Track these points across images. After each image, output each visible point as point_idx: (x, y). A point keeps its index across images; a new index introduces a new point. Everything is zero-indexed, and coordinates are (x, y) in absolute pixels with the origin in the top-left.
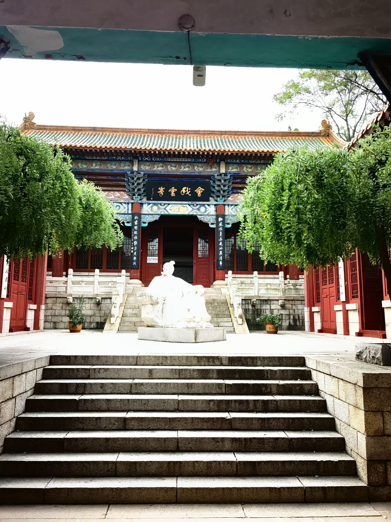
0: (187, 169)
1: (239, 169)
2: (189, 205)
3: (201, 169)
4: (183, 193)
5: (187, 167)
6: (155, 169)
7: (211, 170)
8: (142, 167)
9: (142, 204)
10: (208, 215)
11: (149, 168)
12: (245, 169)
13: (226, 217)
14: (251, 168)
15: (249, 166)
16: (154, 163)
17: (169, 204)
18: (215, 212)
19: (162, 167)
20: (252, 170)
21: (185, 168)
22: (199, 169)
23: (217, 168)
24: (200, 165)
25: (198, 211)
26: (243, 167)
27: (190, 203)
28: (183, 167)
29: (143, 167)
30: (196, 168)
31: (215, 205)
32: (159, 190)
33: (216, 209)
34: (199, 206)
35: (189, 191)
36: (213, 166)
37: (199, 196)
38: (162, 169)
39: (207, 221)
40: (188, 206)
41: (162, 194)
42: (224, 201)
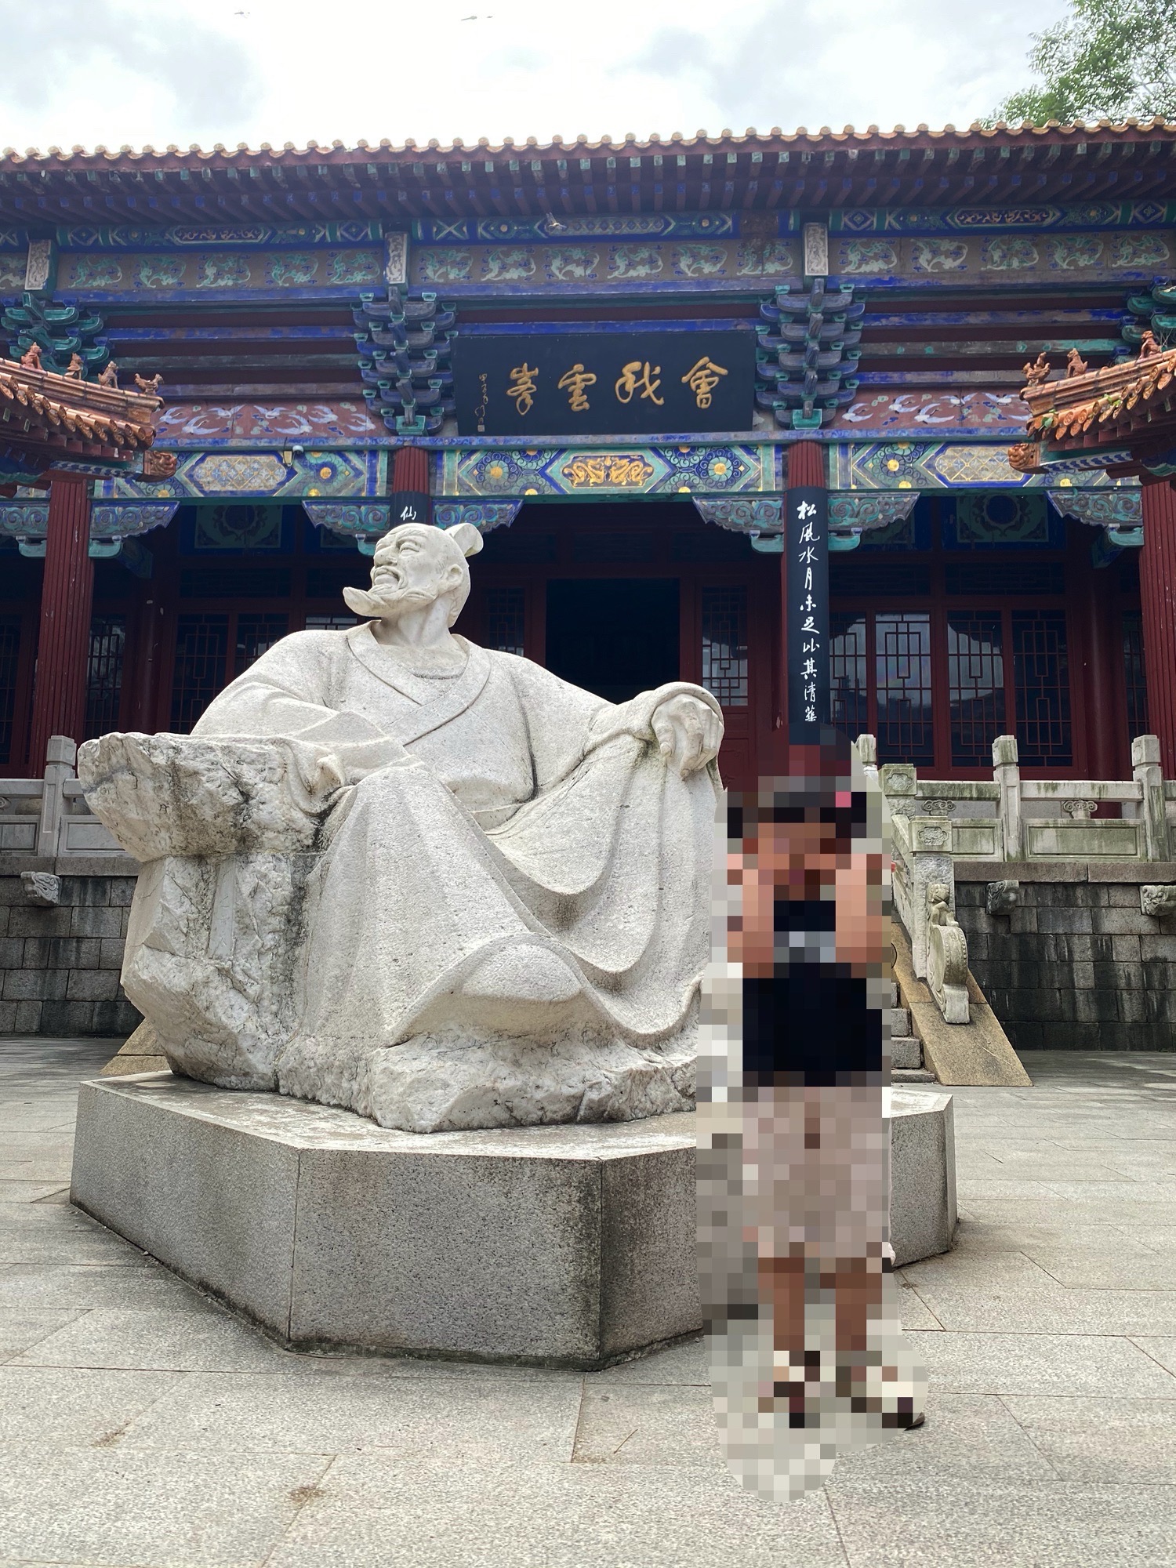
0: (642, 271)
1: (895, 259)
2: (655, 449)
3: (708, 268)
4: (625, 394)
5: (642, 262)
6: (489, 276)
7: (758, 272)
8: (429, 272)
9: (436, 454)
10: (747, 494)
11: (463, 273)
12: (924, 260)
13: (835, 502)
14: (956, 254)
15: (946, 245)
16: (488, 252)
17: (561, 450)
18: (780, 480)
19: (525, 265)
20: (958, 262)
21: (631, 265)
22: (699, 270)
23: (790, 261)
24: (704, 250)
25: (697, 480)
26: (917, 249)
27: (659, 438)
28: (621, 263)
29: (432, 273)
30: (684, 263)
31: (780, 447)
32: (514, 383)
33: (785, 466)
34: (701, 454)
35: (652, 380)
36: (767, 252)
37: (704, 406)
38: (524, 274)
39: (741, 522)
40: (649, 456)
41: (529, 401)
42: (825, 425)
